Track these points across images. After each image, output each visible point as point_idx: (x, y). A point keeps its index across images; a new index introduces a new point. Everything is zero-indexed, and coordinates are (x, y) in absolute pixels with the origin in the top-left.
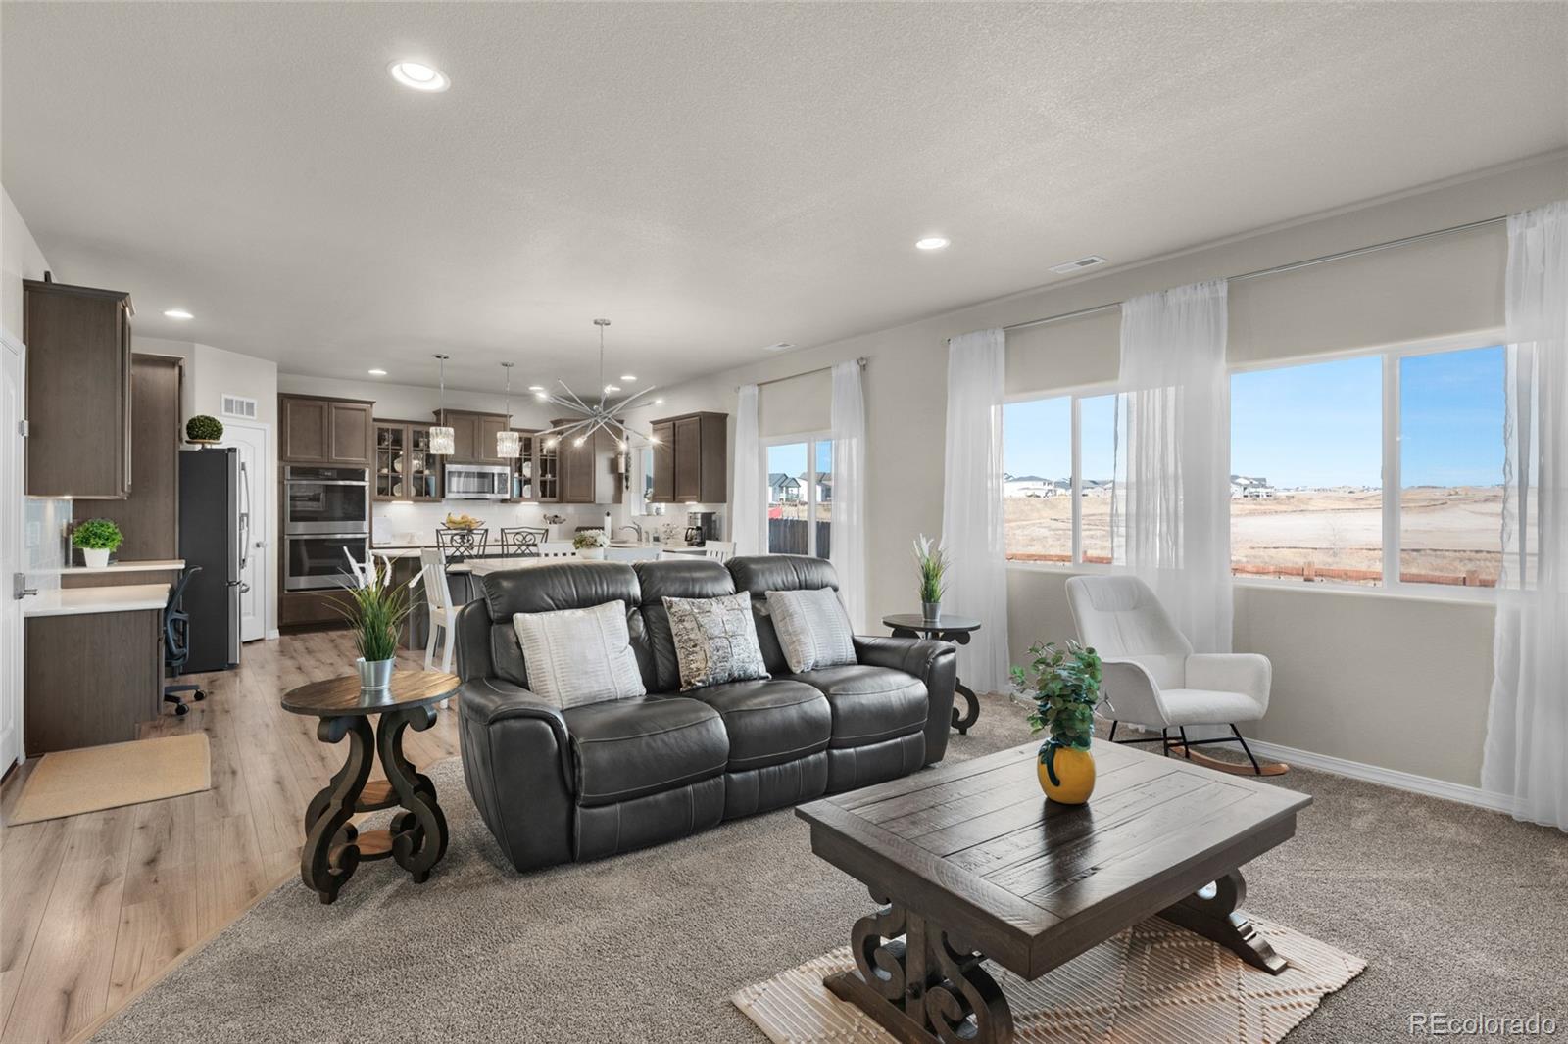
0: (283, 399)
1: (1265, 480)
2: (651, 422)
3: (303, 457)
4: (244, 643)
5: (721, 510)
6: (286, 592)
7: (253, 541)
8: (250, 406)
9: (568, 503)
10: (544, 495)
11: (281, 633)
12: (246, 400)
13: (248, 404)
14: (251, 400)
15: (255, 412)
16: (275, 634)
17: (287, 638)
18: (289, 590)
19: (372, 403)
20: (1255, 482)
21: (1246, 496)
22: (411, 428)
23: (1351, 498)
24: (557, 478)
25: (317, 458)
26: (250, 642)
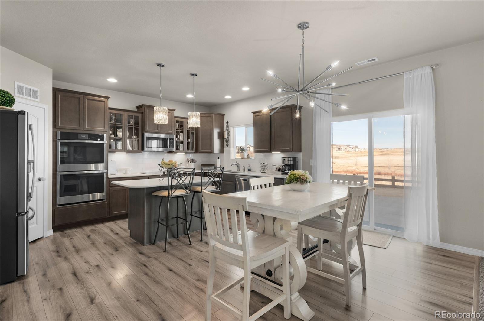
0: (56, 91)
1: (357, 146)
2: (252, 112)
3: (67, 126)
4: (30, 242)
5: (300, 156)
6: (57, 206)
7: (37, 177)
8: (35, 93)
9: (200, 153)
10: (188, 149)
11: (54, 231)
12: (32, 88)
13: (33, 91)
14: (35, 89)
15: (38, 97)
16: (50, 233)
17: (58, 234)
18: (59, 205)
19: (108, 98)
20: (355, 147)
21: (352, 151)
22: (127, 113)
23: (380, 151)
24: (194, 141)
25: (77, 127)
26: (34, 241)
